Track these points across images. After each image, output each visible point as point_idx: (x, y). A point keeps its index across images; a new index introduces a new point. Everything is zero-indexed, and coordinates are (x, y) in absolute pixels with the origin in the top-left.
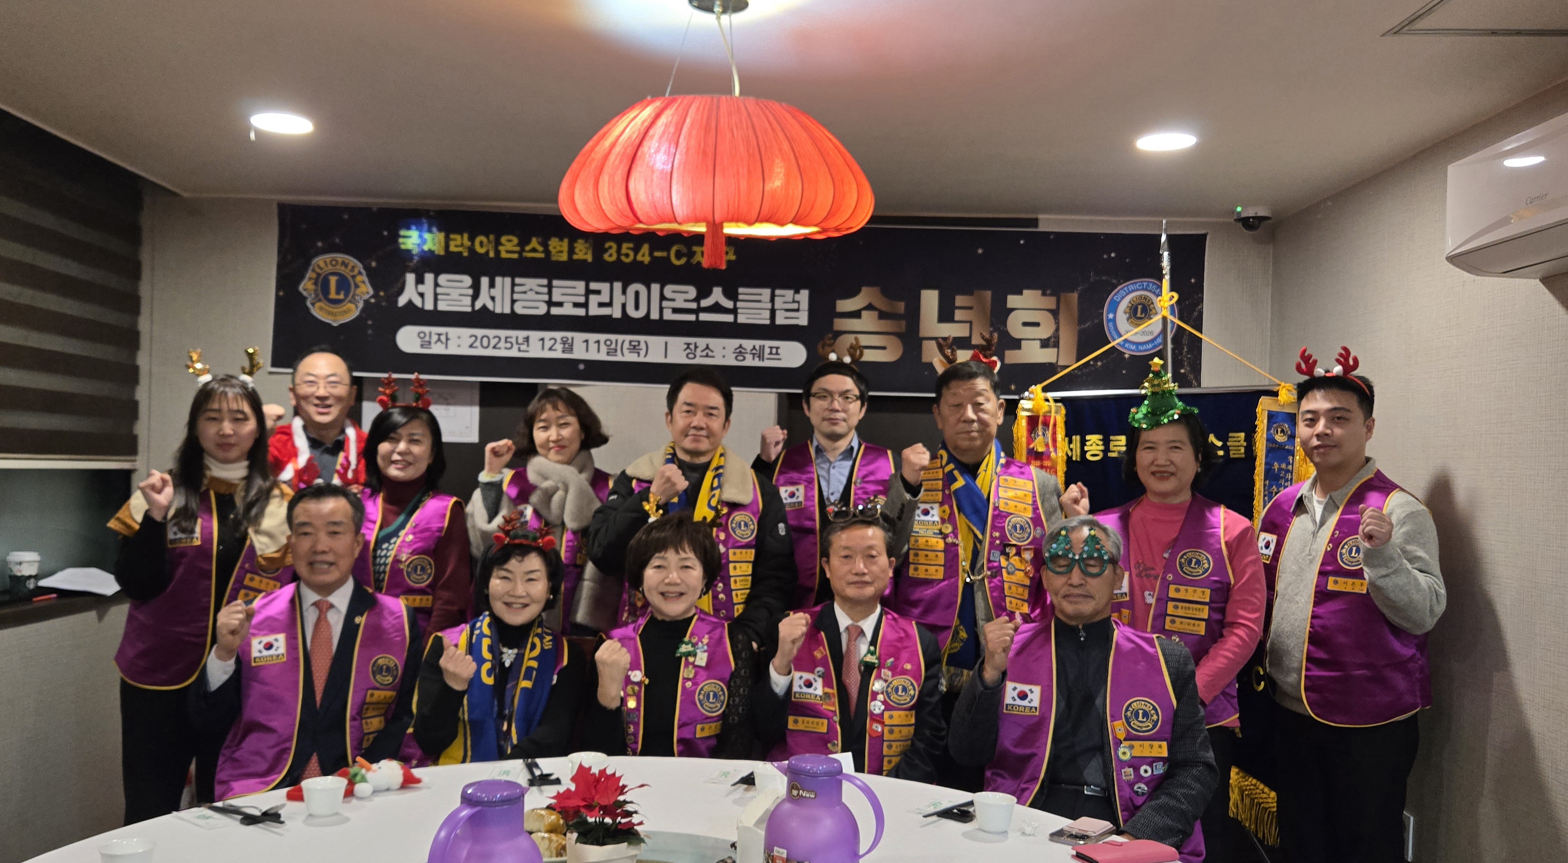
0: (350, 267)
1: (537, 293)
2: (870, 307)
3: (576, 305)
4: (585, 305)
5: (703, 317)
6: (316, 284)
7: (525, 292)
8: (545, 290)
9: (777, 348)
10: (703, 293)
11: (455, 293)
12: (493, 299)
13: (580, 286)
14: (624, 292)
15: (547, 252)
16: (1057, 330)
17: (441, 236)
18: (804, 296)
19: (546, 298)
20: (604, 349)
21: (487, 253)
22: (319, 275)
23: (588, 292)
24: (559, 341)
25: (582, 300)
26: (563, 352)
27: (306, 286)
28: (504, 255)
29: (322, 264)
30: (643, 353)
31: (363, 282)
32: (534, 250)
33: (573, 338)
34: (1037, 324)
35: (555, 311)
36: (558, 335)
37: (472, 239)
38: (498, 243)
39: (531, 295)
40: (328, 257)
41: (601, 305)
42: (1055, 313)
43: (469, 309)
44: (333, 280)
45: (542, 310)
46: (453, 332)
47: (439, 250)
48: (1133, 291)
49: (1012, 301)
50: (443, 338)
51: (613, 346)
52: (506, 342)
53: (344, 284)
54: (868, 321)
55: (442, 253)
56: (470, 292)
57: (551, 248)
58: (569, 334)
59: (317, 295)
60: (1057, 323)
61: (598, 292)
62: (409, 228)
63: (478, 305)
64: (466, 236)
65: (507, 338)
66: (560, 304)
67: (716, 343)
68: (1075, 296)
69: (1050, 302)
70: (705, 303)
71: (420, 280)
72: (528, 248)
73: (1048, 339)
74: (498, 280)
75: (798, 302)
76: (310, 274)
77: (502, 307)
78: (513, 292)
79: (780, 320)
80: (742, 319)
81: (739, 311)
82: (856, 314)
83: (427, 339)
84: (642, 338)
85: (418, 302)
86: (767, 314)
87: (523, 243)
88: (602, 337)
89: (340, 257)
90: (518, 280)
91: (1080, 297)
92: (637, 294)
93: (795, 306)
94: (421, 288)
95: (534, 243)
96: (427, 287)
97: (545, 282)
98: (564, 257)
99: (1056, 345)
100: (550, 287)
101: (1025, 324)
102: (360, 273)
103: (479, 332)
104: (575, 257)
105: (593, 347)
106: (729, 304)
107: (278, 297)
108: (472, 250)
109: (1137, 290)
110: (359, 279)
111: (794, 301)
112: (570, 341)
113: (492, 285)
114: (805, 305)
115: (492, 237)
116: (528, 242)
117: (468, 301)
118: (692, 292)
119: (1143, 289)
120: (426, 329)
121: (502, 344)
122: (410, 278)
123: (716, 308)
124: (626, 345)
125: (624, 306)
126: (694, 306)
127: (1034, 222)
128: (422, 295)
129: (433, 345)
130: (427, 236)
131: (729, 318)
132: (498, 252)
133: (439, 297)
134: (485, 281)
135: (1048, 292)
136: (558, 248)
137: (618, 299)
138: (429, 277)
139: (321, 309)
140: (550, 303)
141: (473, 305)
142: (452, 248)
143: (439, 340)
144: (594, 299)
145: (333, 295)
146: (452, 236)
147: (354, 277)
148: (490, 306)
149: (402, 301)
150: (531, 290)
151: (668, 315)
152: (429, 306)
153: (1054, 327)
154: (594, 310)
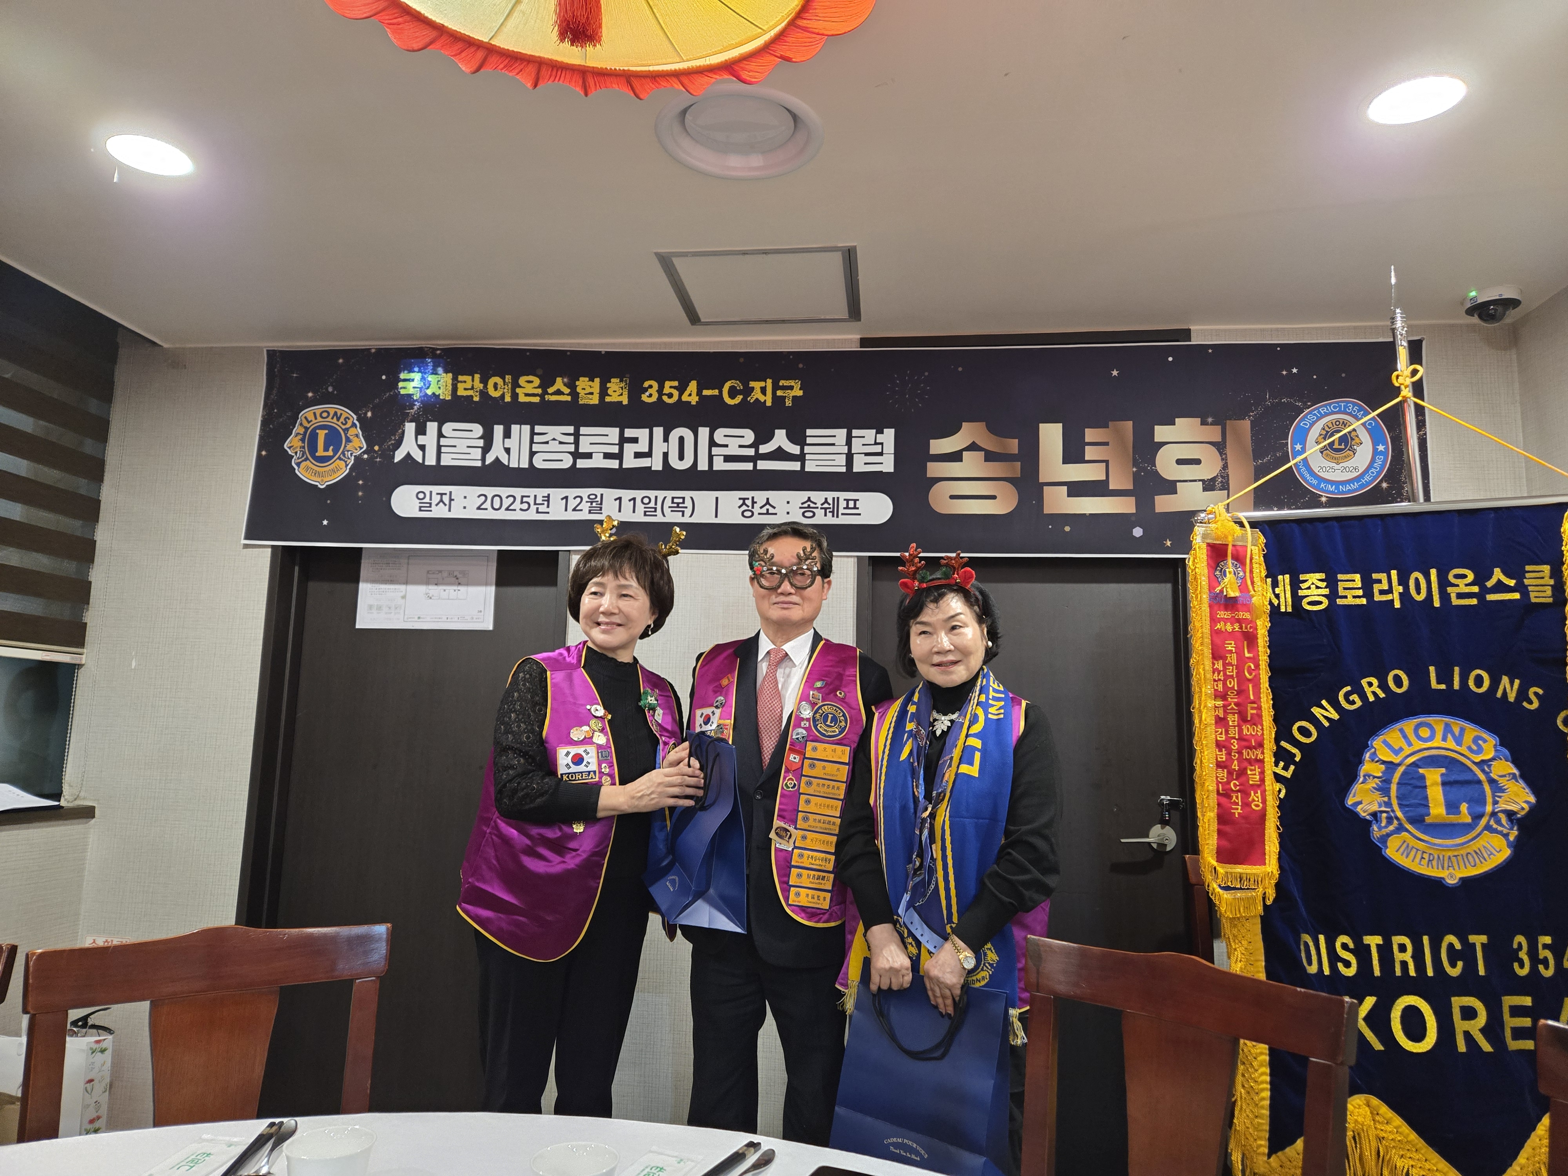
0: (342, 419)
2: (973, 447)
3: (607, 456)
4: (619, 456)
5: (762, 465)
6: (303, 440)
7: (547, 443)
8: (571, 439)
9: (855, 501)
10: (764, 436)
11: (462, 446)
12: (508, 451)
13: (613, 433)
14: (666, 439)
15: (574, 394)
16: (1225, 467)
17: (447, 378)
18: (889, 436)
19: (572, 448)
20: (640, 508)
21: (503, 396)
22: (306, 429)
23: (623, 440)
24: (585, 499)
25: (615, 450)
26: (590, 512)
27: (293, 444)
28: (522, 399)
29: (311, 417)
30: (688, 512)
31: (357, 436)
32: (559, 392)
33: (602, 495)
34: (1197, 462)
36: (585, 492)
37: (484, 381)
38: (516, 385)
39: (554, 446)
40: (318, 409)
41: (638, 455)
42: (1220, 447)
43: (479, 464)
44: (322, 434)
46: (458, 491)
47: (445, 394)
48: (1327, 415)
50: (446, 499)
51: (652, 504)
52: (522, 502)
53: (334, 439)
54: (972, 465)
55: (449, 398)
56: (481, 443)
57: (579, 390)
58: (598, 491)
59: (304, 453)
60: (1224, 460)
61: (635, 440)
62: (411, 371)
63: (490, 459)
64: (477, 377)
65: (523, 497)
66: (589, 456)
67: (778, 497)
68: (1246, 425)
69: (1213, 433)
70: (764, 449)
71: (421, 431)
72: (550, 390)
73: (1213, 479)
74: (515, 428)
75: (882, 444)
76: (297, 429)
77: (518, 460)
78: (532, 442)
79: (859, 466)
80: (810, 467)
81: (807, 457)
82: (956, 457)
83: (427, 500)
84: (687, 494)
85: (418, 456)
86: (842, 460)
87: (546, 384)
88: (639, 494)
89: (332, 408)
90: (538, 429)
91: (1253, 423)
92: (681, 440)
93: (878, 449)
94: (422, 440)
95: (559, 384)
96: (430, 439)
97: (571, 429)
98: (595, 400)
99: (1225, 487)
100: (577, 435)
101: (1180, 462)
102: (354, 425)
103: (490, 491)
104: (608, 399)
105: (627, 506)
106: (795, 450)
107: (259, 456)
108: (484, 394)
109: (1333, 413)
111: (876, 443)
112: (598, 499)
113: (507, 435)
114: (890, 447)
115: (508, 378)
117: (478, 453)
118: (749, 436)
119: (1339, 412)
120: (426, 489)
121: (517, 505)
122: (410, 428)
123: (779, 454)
124: (668, 502)
125: (666, 455)
126: (751, 452)
127: (1186, 334)
129: (433, 507)
130: (431, 378)
131: (796, 466)
132: (515, 396)
133: (443, 449)
134: (499, 430)
135: (1210, 420)
136: (588, 390)
137: (659, 447)
138: (432, 427)
139: (307, 469)
140: (577, 455)
141: (483, 459)
144: (630, 449)
145: (320, 453)
146: (460, 378)
147: (346, 430)
148: (504, 459)
149: (399, 456)
150: (554, 439)
151: (720, 465)
152: (431, 461)
153: (1220, 464)
154: (630, 462)
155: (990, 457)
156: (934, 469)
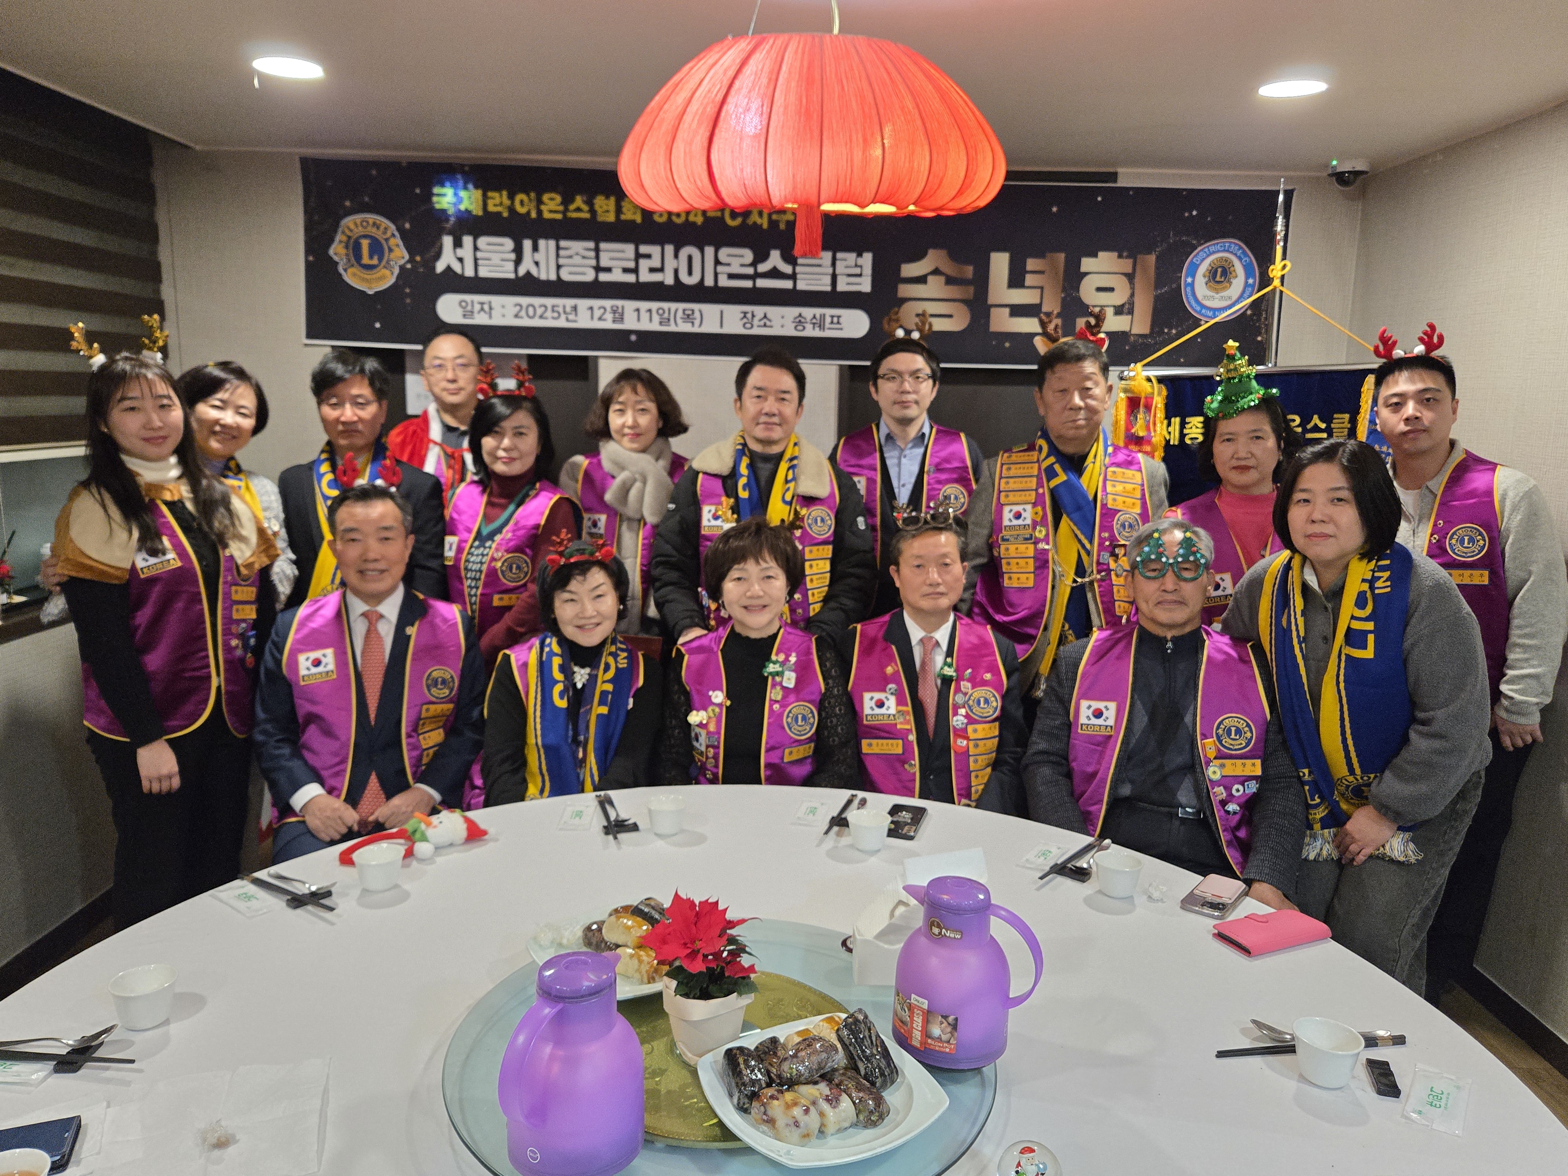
0: (382, 228)
1: (584, 257)
2: (936, 272)
3: (626, 270)
4: (635, 271)
5: (762, 283)
6: (347, 247)
7: (570, 257)
8: (592, 254)
9: (839, 317)
10: (761, 256)
11: (496, 258)
12: (537, 264)
13: (629, 249)
14: (676, 256)
15: (593, 211)
16: (1132, 295)
17: (478, 194)
18: (867, 259)
19: (593, 262)
20: (656, 318)
21: (528, 213)
22: (349, 237)
23: (638, 256)
24: (609, 309)
25: (632, 265)
26: (614, 321)
27: (337, 250)
28: (547, 215)
29: (352, 226)
30: (697, 322)
31: (398, 245)
32: (578, 210)
33: (623, 307)
34: (1111, 290)
35: (604, 277)
36: (608, 303)
37: (511, 197)
38: (540, 202)
39: (577, 260)
40: (358, 217)
41: (652, 270)
42: (1130, 277)
43: (512, 276)
44: (365, 243)
45: (589, 276)
46: (497, 300)
47: (478, 211)
48: (1214, 252)
49: (1087, 264)
50: (486, 307)
51: (666, 315)
52: (553, 311)
53: (377, 248)
54: (935, 287)
55: (480, 213)
56: (513, 256)
57: (597, 207)
58: (619, 303)
59: (349, 260)
60: (1133, 288)
61: (648, 256)
62: (443, 185)
63: (522, 271)
64: (505, 193)
65: (553, 307)
66: (608, 270)
67: (774, 312)
68: (1152, 259)
69: (1126, 265)
70: (763, 268)
71: (458, 244)
72: (572, 207)
73: (1123, 305)
74: (542, 243)
75: (861, 267)
76: (339, 237)
77: (547, 274)
78: (558, 256)
79: (842, 287)
80: (801, 286)
81: (798, 276)
82: (921, 280)
83: (469, 308)
84: (696, 306)
85: (457, 267)
86: (828, 280)
87: (567, 201)
88: (654, 305)
89: (371, 217)
90: (563, 243)
91: (1158, 258)
92: (690, 258)
93: (857, 271)
94: (460, 252)
95: (579, 201)
96: (466, 251)
97: (591, 245)
98: (611, 218)
99: (1131, 312)
100: (597, 250)
101: (1099, 289)
102: (393, 235)
103: (525, 300)
104: (623, 217)
105: (645, 316)
106: (787, 269)
107: (307, 261)
108: (512, 210)
109: (1218, 251)
110: (392, 242)
111: (856, 266)
112: (620, 310)
113: (535, 248)
114: (868, 270)
115: (533, 195)
116: (572, 201)
117: (511, 266)
118: (748, 255)
119: (1224, 251)
120: (468, 297)
121: (549, 314)
122: (447, 241)
123: (774, 274)
124: (680, 314)
125: (676, 272)
126: (750, 271)
127: (1113, 176)
128: (461, 260)
129: (476, 315)
130: (463, 194)
131: (787, 284)
132: (540, 212)
133: (480, 262)
134: (527, 244)
135: (1125, 254)
136: (605, 208)
137: (670, 264)
138: (467, 240)
139: (354, 275)
140: (598, 269)
141: (516, 271)
142: (491, 208)
143: (482, 309)
144: (644, 264)
145: (366, 260)
146: (490, 194)
147: (387, 240)
148: (534, 272)
149: (440, 267)
150: (577, 254)
151: (724, 282)
152: (469, 272)
153: (1128, 293)
154: (645, 277)
155: (950, 281)
156: (905, 290)
